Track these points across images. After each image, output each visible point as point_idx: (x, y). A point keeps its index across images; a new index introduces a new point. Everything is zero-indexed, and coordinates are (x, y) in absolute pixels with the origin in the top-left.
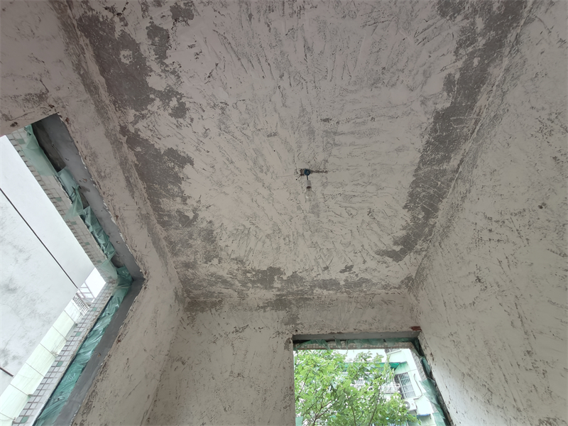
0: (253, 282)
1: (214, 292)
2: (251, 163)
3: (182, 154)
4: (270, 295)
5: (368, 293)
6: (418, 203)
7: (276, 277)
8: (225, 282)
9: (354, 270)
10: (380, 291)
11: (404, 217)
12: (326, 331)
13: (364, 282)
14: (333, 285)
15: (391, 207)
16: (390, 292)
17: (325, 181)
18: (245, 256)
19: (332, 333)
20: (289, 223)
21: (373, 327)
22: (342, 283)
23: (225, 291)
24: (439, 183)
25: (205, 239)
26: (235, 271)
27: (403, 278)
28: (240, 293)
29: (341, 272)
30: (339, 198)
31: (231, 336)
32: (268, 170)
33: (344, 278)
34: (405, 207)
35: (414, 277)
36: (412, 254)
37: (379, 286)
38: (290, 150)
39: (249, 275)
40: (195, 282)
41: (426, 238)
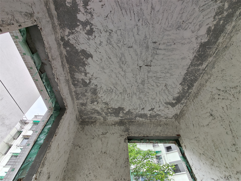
0: (111, 113)
1: (93, 117)
2: (119, 59)
3: (88, 53)
4: (117, 119)
5: (158, 120)
6: (186, 83)
7: (121, 111)
8: (98, 113)
9: (154, 110)
10: (164, 119)
11: (179, 88)
12: (142, 135)
13: (157, 115)
14: (144, 116)
15: (174, 84)
16: (167, 120)
17: (149, 70)
18: (109, 101)
19: (144, 136)
20: (131, 88)
21: (161, 134)
22: (149, 115)
23: (97, 117)
24: (196, 74)
25: (92, 93)
26: (104, 108)
27: (174, 115)
28: (104, 118)
29: (149, 111)
30: (154, 78)
31: (100, 136)
32: (126, 63)
33: (150, 113)
34: (180, 84)
35: (178, 114)
36: (180, 104)
37: (164, 117)
38: (137, 55)
39: (109, 110)
40: (85, 112)
41: (186, 98)
